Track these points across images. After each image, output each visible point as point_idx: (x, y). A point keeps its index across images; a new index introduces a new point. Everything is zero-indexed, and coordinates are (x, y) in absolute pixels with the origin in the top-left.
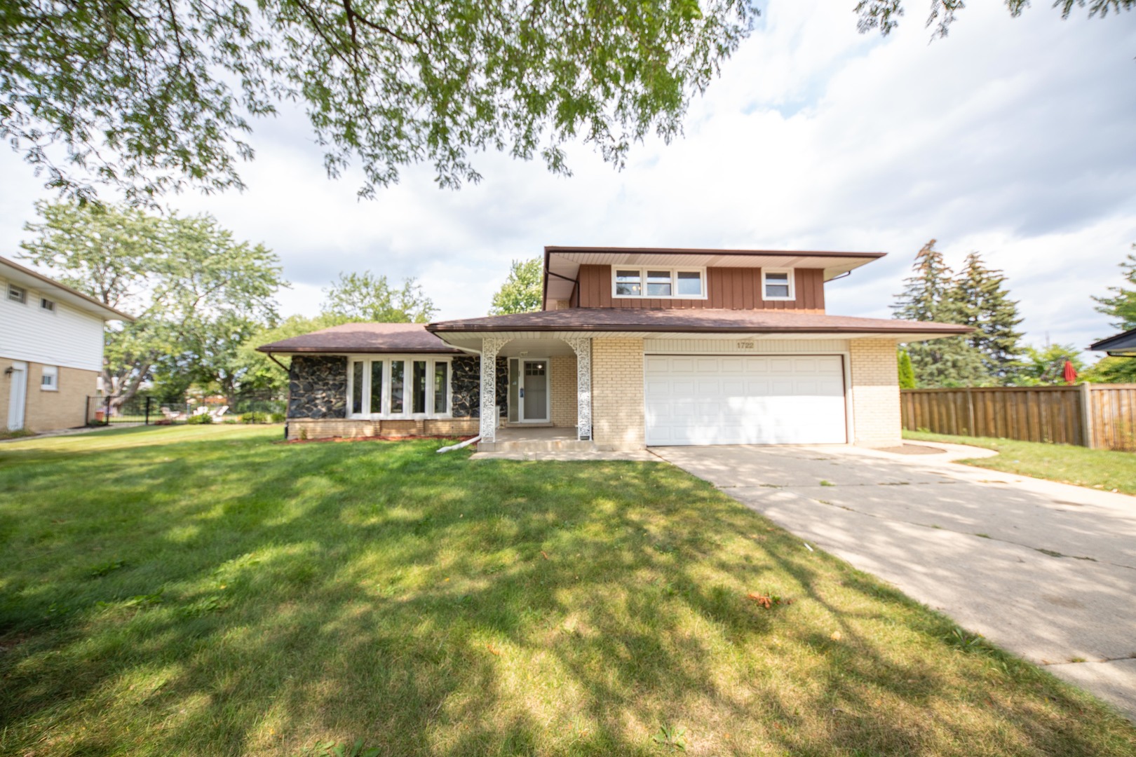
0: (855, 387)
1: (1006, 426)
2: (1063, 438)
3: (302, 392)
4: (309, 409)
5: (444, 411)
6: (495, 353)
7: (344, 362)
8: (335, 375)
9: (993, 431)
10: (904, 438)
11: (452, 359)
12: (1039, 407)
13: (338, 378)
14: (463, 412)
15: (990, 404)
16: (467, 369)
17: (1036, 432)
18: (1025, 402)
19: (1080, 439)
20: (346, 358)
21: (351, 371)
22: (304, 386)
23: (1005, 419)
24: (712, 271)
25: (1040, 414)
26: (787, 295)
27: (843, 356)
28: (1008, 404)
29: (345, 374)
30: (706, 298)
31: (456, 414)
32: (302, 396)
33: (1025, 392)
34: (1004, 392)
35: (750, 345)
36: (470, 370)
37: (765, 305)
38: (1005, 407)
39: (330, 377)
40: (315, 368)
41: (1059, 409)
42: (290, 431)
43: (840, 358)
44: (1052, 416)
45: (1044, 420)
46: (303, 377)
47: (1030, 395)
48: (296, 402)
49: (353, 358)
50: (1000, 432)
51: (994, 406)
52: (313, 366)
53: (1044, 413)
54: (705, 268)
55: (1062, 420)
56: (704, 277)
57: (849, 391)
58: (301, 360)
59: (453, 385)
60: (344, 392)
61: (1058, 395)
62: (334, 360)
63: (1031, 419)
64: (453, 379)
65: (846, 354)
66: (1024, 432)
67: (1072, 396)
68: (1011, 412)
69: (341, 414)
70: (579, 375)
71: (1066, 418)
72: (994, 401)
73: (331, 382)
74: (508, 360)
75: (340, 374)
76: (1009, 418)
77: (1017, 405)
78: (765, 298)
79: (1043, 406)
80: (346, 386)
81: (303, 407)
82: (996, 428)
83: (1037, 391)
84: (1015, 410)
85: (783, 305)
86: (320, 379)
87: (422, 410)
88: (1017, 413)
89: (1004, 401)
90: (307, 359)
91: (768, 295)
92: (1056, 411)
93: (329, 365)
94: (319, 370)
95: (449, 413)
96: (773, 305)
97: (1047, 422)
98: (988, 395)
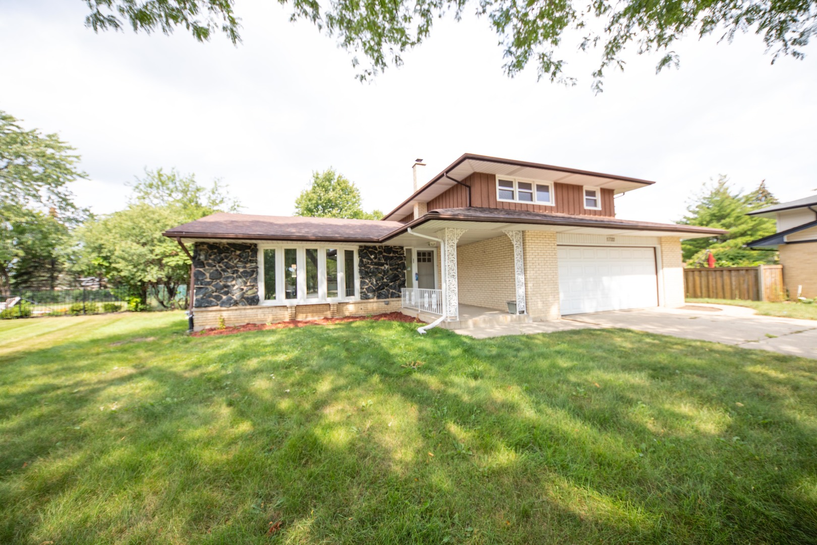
0: (665, 269)
1: (708, 291)
2: (746, 296)
3: (208, 280)
4: (218, 298)
5: (353, 294)
6: (456, 241)
7: (254, 249)
8: (246, 263)
9: (699, 294)
10: (686, 302)
11: (358, 248)
12: (731, 279)
13: (248, 265)
14: (370, 295)
15: (697, 278)
16: (373, 257)
17: (728, 294)
18: (722, 276)
19: (757, 297)
20: (256, 245)
21: (261, 258)
22: (211, 274)
23: (708, 287)
24: (557, 185)
25: (731, 283)
26: (595, 205)
27: (655, 248)
28: (710, 278)
29: (256, 262)
30: (554, 205)
31: (364, 297)
32: (209, 284)
33: (722, 271)
34: (708, 271)
35: (613, 239)
36: (375, 258)
37: (585, 212)
38: (708, 279)
39: (240, 264)
40: (223, 255)
41: (744, 280)
42: (195, 321)
43: (653, 249)
44: (740, 284)
45: (734, 287)
46: (209, 265)
47: (725, 273)
48: (203, 290)
49: (263, 246)
50: (704, 295)
51: (701, 279)
52: (220, 253)
53: (734, 283)
54: (553, 183)
55: (745, 286)
56: (552, 190)
57: (660, 272)
58: (205, 247)
59: (361, 272)
60: (256, 280)
61: (744, 272)
62: (243, 247)
63: (725, 287)
64: (360, 266)
65: (658, 246)
66: (721, 294)
67: (752, 273)
68: (712, 282)
69: (253, 301)
70: (516, 261)
71: (748, 285)
72: (700, 277)
73: (241, 270)
74: (405, 248)
75: (251, 261)
76: (711, 286)
77: (716, 278)
78: (586, 207)
79: (733, 279)
80: (257, 273)
81: (210, 296)
82: (701, 292)
83: (730, 270)
84: (715, 280)
85: (595, 213)
86: (228, 267)
87: (335, 294)
88: (716, 282)
89: (707, 276)
90: (212, 247)
91: (587, 205)
92: (742, 281)
93: (238, 252)
94: (226, 257)
95: (357, 297)
96: (590, 212)
97: (736, 288)
98: (696, 273)
